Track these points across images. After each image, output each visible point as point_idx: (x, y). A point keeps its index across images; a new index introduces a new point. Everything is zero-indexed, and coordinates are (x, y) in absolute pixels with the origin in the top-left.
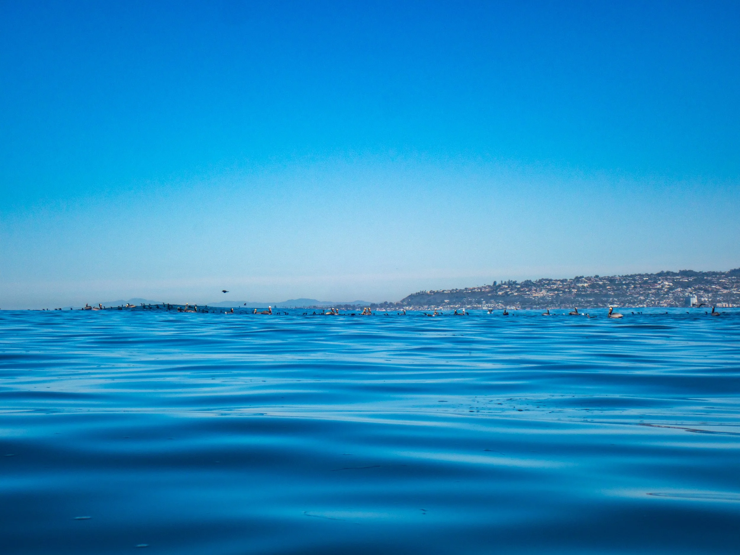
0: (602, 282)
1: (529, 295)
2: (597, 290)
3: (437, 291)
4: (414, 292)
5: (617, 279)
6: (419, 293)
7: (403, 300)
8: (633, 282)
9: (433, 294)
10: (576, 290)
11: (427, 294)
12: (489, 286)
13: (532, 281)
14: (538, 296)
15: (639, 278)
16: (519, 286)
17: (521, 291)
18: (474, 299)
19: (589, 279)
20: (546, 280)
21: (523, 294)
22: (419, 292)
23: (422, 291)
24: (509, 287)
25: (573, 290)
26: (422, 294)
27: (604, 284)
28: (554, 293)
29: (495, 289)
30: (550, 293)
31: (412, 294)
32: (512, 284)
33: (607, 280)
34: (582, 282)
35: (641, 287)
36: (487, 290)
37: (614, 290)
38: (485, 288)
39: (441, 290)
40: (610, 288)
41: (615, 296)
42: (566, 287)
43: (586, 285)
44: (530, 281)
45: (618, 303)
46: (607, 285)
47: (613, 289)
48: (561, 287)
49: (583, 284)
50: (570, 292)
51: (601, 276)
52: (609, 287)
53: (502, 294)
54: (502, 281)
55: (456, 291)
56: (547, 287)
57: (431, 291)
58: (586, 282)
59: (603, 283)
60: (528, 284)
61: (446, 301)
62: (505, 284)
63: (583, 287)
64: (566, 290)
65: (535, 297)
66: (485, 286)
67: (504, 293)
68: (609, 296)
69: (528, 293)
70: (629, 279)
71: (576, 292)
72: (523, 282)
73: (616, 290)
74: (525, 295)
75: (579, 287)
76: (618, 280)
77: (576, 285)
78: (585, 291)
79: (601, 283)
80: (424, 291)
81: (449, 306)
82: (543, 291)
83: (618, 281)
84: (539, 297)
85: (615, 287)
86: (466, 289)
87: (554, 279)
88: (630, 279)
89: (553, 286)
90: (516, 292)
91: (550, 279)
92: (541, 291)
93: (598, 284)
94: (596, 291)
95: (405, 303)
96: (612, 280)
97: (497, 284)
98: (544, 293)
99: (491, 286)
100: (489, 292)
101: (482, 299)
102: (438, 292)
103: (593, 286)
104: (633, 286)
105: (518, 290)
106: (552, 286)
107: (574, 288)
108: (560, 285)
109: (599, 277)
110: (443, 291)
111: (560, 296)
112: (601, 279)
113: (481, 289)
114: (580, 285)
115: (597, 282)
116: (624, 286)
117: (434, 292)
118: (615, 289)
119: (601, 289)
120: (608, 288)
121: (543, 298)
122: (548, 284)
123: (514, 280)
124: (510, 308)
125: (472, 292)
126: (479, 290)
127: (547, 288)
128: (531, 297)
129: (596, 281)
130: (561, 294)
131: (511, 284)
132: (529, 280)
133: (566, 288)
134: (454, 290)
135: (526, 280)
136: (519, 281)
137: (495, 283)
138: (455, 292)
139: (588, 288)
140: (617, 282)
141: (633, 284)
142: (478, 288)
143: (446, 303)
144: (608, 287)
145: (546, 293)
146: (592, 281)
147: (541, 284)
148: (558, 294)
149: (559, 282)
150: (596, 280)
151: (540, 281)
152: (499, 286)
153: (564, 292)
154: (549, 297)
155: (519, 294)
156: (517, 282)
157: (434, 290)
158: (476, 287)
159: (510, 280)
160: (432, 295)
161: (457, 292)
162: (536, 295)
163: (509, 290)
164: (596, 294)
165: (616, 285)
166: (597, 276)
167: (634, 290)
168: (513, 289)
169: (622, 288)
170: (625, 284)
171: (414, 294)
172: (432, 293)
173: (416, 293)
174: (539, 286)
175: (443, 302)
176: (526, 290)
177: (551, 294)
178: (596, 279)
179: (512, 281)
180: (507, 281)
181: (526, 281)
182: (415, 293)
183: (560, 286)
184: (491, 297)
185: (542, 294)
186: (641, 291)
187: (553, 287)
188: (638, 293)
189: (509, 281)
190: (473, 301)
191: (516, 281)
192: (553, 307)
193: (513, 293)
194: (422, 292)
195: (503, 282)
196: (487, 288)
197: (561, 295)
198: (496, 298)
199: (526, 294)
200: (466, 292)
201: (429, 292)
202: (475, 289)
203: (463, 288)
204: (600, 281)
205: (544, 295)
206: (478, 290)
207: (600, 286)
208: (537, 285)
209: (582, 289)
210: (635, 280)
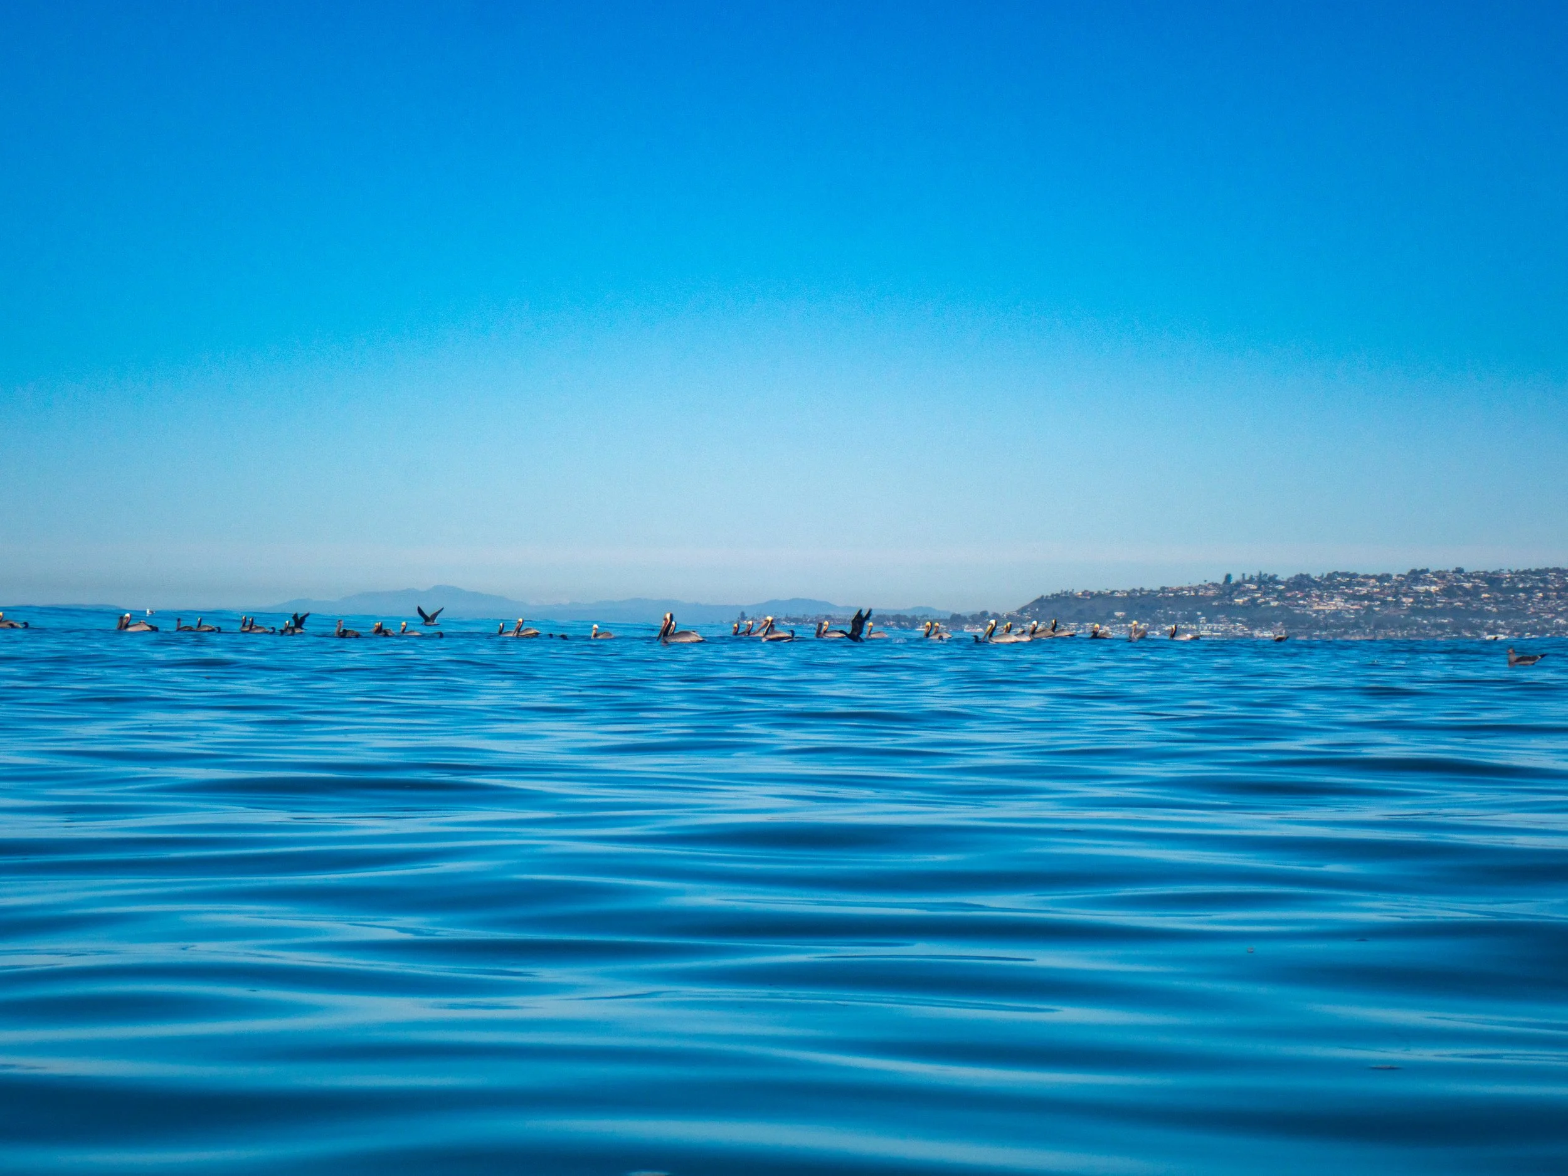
0: (1471, 584)
1: (1304, 606)
2: (1460, 601)
3: (1099, 592)
4: (1047, 593)
5: (1506, 578)
6: (1058, 595)
7: (1023, 610)
8: (1541, 585)
9: (1089, 598)
10: (1411, 600)
11: (1077, 598)
12: (1215, 585)
13: (1313, 577)
14: (1324, 611)
15: (1555, 576)
16: (1282, 587)
17: (1287, 598)
18: (1180, 613)
19: (1441, 575)
20: (1345, 575)
21: (1290, 605)
22: (1059, 592)
23: (1065, 590)
24: (1259, 588)
25: (1404, 600)
26: (1066, 598)
27: (1475, 587)
28: (1361, 606)
29: (1228, 591)
30: (1352, 605)
31: (1042, 597)
32: (1266, 583)
33: (1482, 580)
34: (1425, 582)
35: (1559, 597)
36: (1210, 593)
37: (1497, 602)
38: (1206, 588)
39: (1107, 589)
40: (1488, 598)
41: (1500, 615)
42: (1389, 591)
43: (1433, 588)
44: (1307, 577)
45: (1508, 632)
46: (1482, 590)
47: (1496, 598)
48: (1377, 593)
49: (1428, 587)
50: (1398, 604)
51: (1468, 569)
52: (1486, 595)
53: (1244, 602)
54: (1244, 575)
55: (1140, 593)
56: (1346, 590)
57: (1086, 591)
58: (1435, 583)
59: (1472, 586)
60: (1302, 583)
61: (1118, 614)
62: (1251, 581)
63: (1428, 593)
64: (1390, 599)
65: (1317, 611)
66: (1208, 582)
67: (1249, 600)
68: (1488, 615)
69: (1301, 602)
70: (1531, 580)
71: (1412, 603)
72: (1290, 579)
73: (1503, 602)
74: (1296, 606)
75: (1417, 592)
76: (1508, 580)
77: (1412, 589)
78: (1430, 603)
79: (1468, 585)
80: (1070, 591)
81: (1124, 625)
82: (1336, 599)
83: (1508, 582)
84: (1328, 612)
85: (1499, 595)
86: (1163, 589)
87: (1361, 573)
88: (1535, 579)
89: (1360, 588)
90: (1276, 599)
91: (1351, 572)
92: (1332, 598)
93: (1461, 588)
94: (1456, 604)
95: (1027, 616)
96: (1493, 580)
97: (1233, 581)
98: (1338, 603)
99: (1220, 585)
100: (1214, 598)
101: (1199, 613)
102: (1100, 595)
103: (1448, 592)
104: (1541, 595)
105: (1280, 595)
106: (1356, 588)
107: (1406, 595)
108: (1375, 587)
109: (1465, 571)
110: (1113, 592)
111: (1374, 611)
112: (1469, 577)
113: (1196, 591)
114: (1421, 588)
115: (1459, 584)
116: (1521, 594)
117: (1091, 594)
118: (1501, 599)
119: (1468, 599)
120: (1485, 598)
121: (1336, 614)
122: (1348, 585)
123: (1271, 573)
124: (1261, 635)
125: (1176, 595)
126: (1193, 594)
127: (1344, 593)
128: (1308, 612)
129: (1458, 580)
130: (1376, 606)
131: (1264, 582)
132: (1305, 573)
133: (1388, 595)
134: (1137, 590)
135: (1298, 574)
136: (1283, 576)
137: (1228, 577)
138: (1138, 594)
139: (1437, 595)
140: (1504, 585)
141: (1541, 590)
142: (1190, 589)
143: (1117, 618)
144: (1484, 595)
145: (1342, 604)
146: (1449, 581)
147: (1331, 583)
148: (1369, 609)
149: (1372, 581)
150: (1456, 579)
151: (1331, 577)
152: (1238, 585)
153: (1384, 603)
154: (1351, 614)
155: (1282, 605)
156: (1277, 578)
157: (1091, 590)
158: (1185, 585)
159: (1263, 573)
160: (1086, 599)
161: (1142, 596)
162: (1321, 608)
163: (1259, 595)
164: (1457, 609)
165: (1501, 590)
166: (1459, 571)
167: (1544, 603)
168: (1269, 593)
169: (1515, 597)
170: (1524, 590)
171: (1047, 597)
172: (1089, 595)
173: (1052, 596)
174: (1327, 588)
175: (1110, 615)
176: (1299, 596)
177: (1355, 607)
178: (1458, 576)
179: (1266, 575)
180: (1255, 574)
181: (1297, 576)
182: (1050, 595)
183: (1375, 590)
184: (1221, 609)
185: (1335, 605)
186: (1560, 606)
187: (1358, 591)
188: (1552, 610)
189: (1260, 574)
190: (1178, 616)
191: (1275, 576)
192: (1360, 636)
193: (1267, 602)
194: (1066, 593)
195: (1247, 578)
196: (1210, 589)
197: (1377, 609)
198: (1230, 611)
199: (1298, 605)
200: (1162, 597)
201: (1080, 594)
202: (1182, 589)
203: (1157, 588)
204: (1466, 580)
205: (1339, 608)
206: (1189, 592)
207: (1467, 592)
208: (1323, 585)
209: (1424, 597)
210: (1545, 581)
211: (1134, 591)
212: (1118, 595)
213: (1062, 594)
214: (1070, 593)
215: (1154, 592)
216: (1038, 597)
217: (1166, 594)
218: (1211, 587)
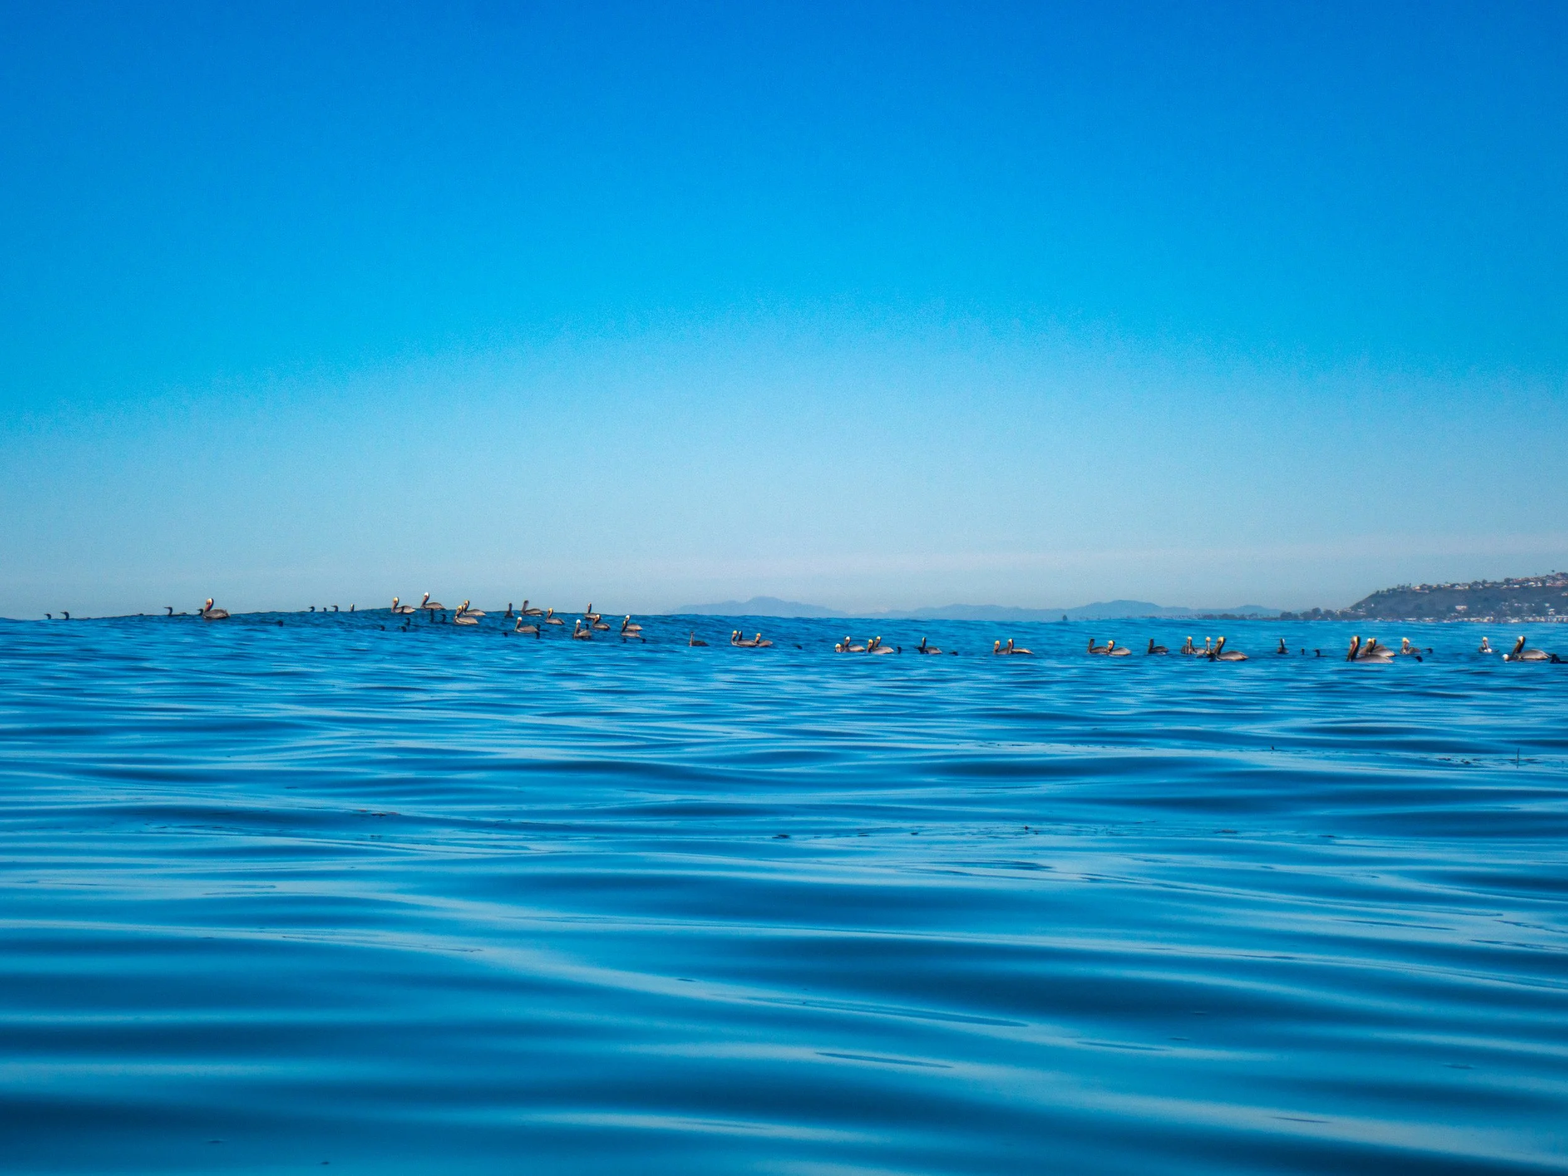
3: (1438, 586)
4: (1383, 587)
6: (1394, 590)
7: (1358, 606)
11: (1414, 593)
18: (1527, 605)
22: (1396, 587)
23: (1402, 584)
26: (1403, 592)
31: (1378, 592)
36: (1559, 583)
38: (1554, 578)
39: (1447, 583)
55: (1483, 585)
57: (1425, 585)
61: (1459, 608)
66: (1556, 572)
80: (1407, 585)
81: (1469, 619)
86: (1507, 581)
95: (1362, 613)
101: (1547, 605)
102: (1439, 589)
110: (1453, 586)
113: (1544, 582)
117: (1430, 588)
125: (1521, 587)
126: (1540, 585)
134: (1479, 583)
138: (1481, 587)
142: (1537, 580)
143: (1459, 612)
157: (1429, 583)
158: (1531, 576)
160: (1425, 593)
161: (1485, 588)
171: (1383, 592)
172: (1425, 589)
173: (1389, 591)
175: (1452, 609)
182: (1385, 590)
190: (1525, 609)
194: (1403, 587)
196: (1558, 580)
200: (1506, 589)
201: (1418, 588)
202: (1528, 580)
203: (1501, 580)
206: (1536, 582)
211: (1476, 583)
212: (1459, 588)
213: (1398, 588)
214: (1408, 587)
215: (1499, 584)
216: (1372, 592)
217: (1511, 586)
218: (1559, 577)
